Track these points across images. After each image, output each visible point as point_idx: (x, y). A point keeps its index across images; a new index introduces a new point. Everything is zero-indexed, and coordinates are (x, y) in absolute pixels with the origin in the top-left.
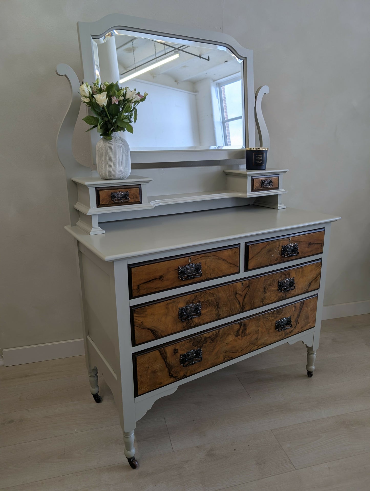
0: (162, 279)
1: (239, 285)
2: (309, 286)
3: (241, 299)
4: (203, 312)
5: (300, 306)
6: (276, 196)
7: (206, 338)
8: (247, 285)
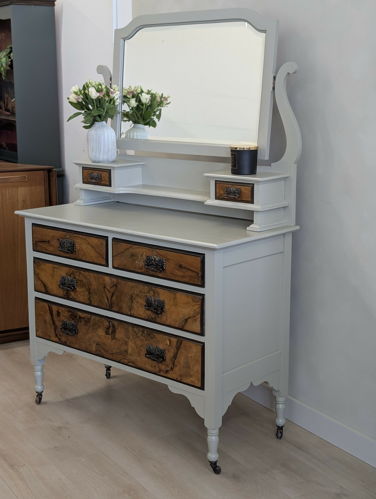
0: (49, 243)
1: (107, 279)
2: (186, 323)
3: (109, 295)
4: (78, 289)
5: (177, 344)
6: (251, 213)
7: (80, 318)
8: (115, 284)
